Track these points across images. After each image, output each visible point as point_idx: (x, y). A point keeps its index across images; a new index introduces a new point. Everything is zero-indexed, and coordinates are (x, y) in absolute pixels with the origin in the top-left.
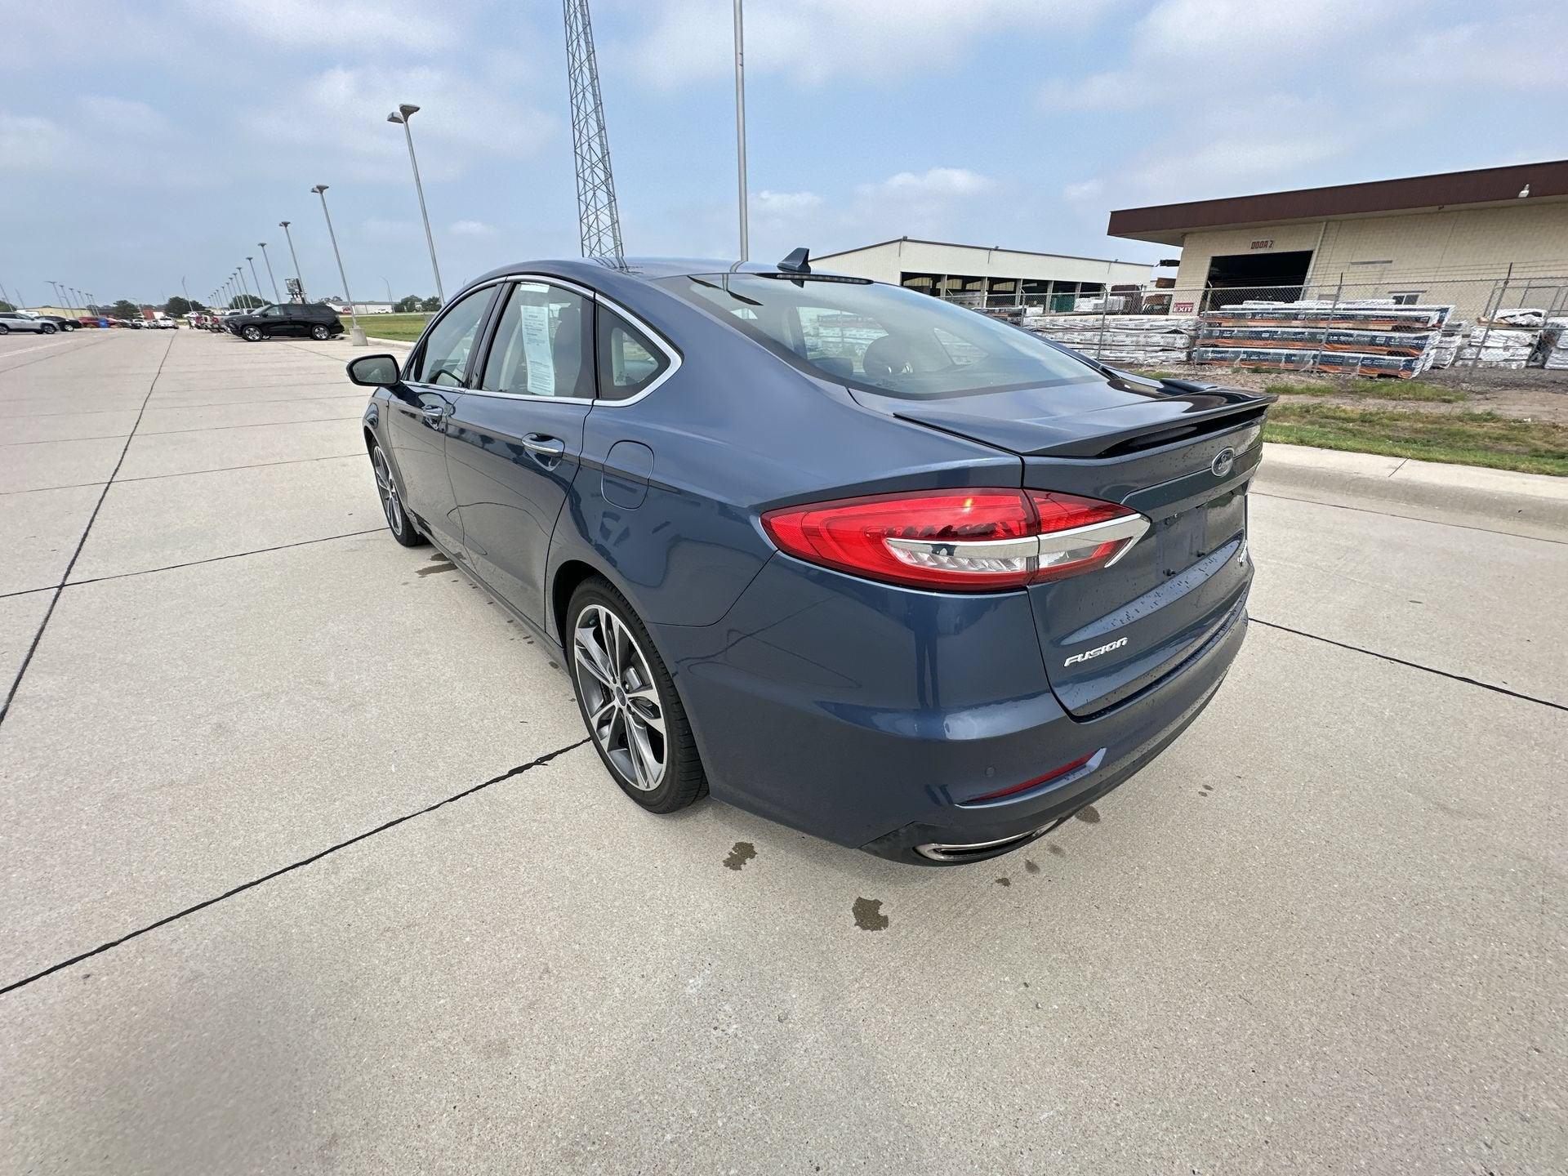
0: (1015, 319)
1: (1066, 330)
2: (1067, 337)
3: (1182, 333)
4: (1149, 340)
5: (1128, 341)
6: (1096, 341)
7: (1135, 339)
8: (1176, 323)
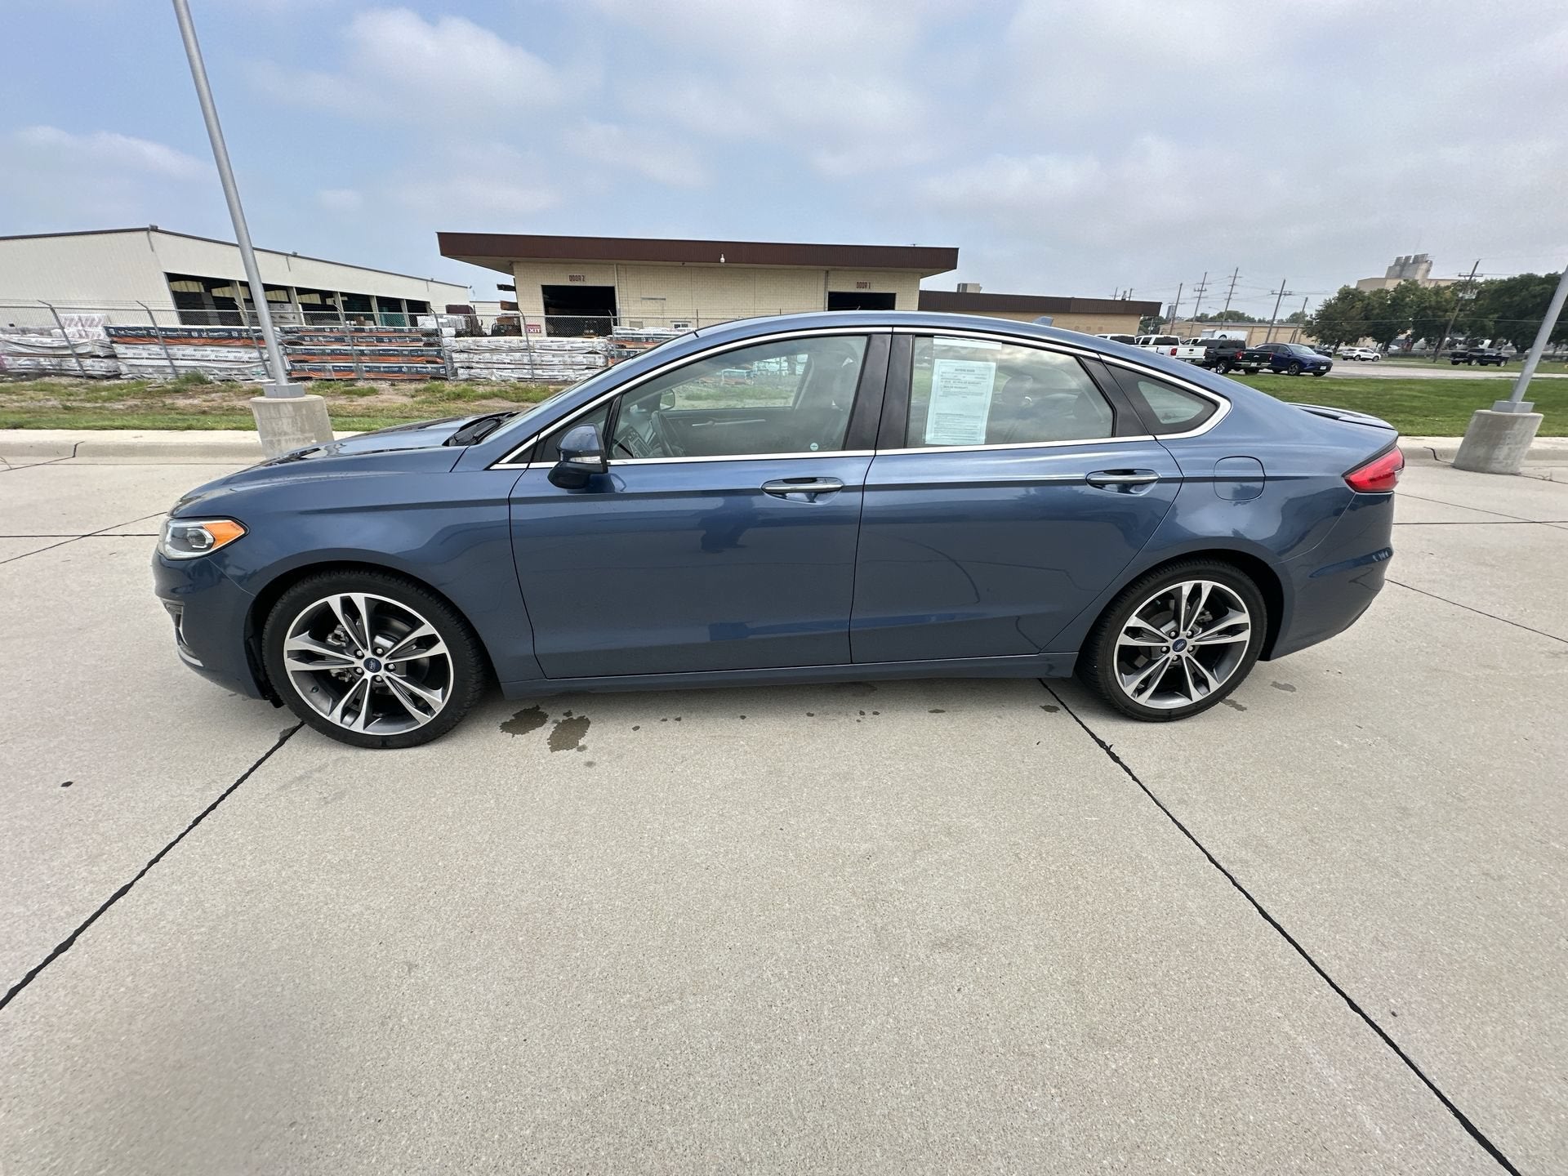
0: (432, 340)
1: (492, 351)
2: (495, 358)
3: (598, 353)
4: (573, 359)
5: (556, 360)
6: (526, 360)
7: (561, 359)
8: (591, 345)
